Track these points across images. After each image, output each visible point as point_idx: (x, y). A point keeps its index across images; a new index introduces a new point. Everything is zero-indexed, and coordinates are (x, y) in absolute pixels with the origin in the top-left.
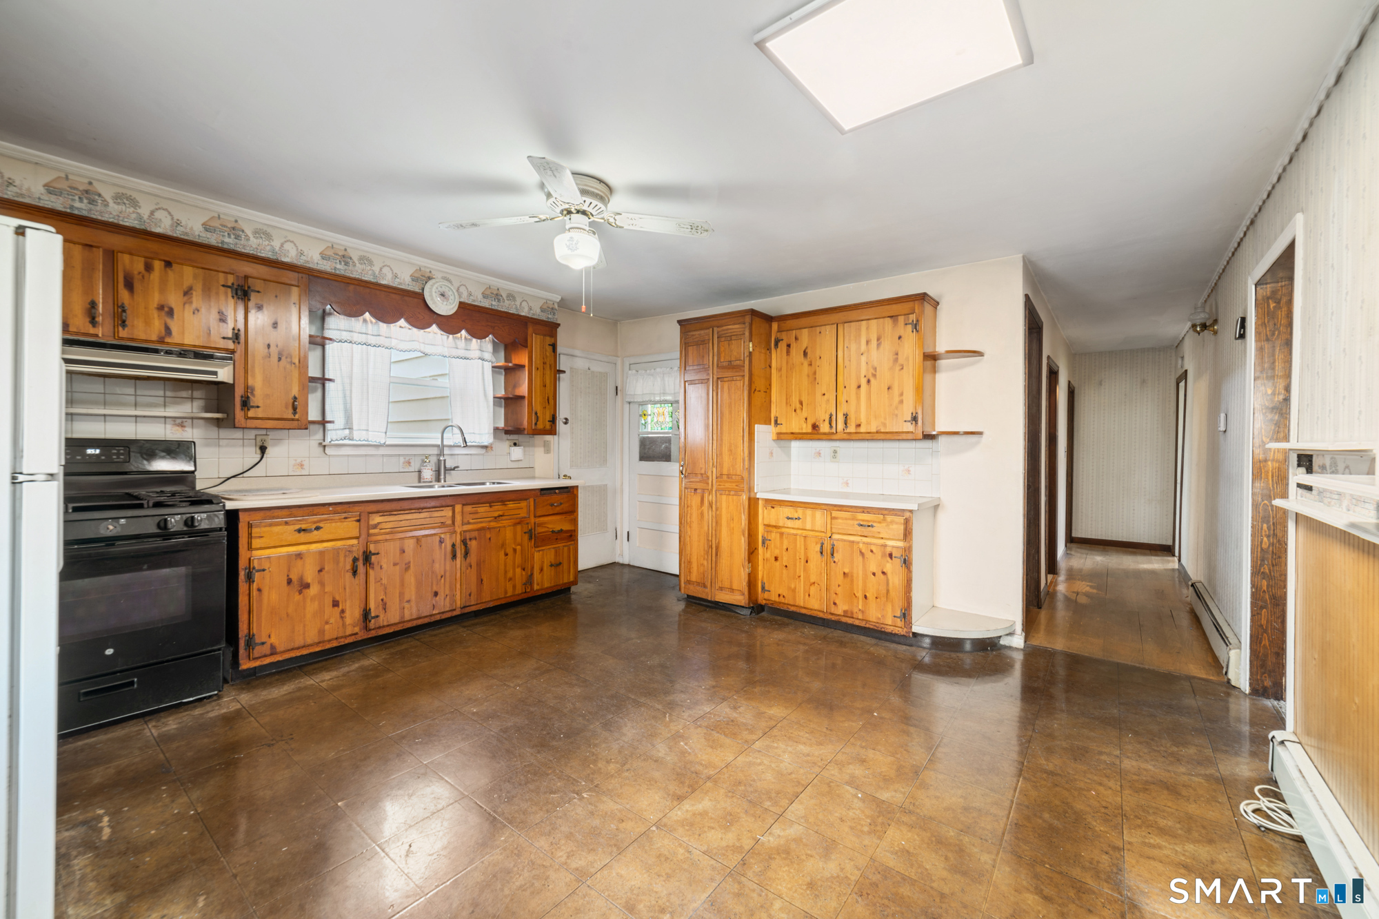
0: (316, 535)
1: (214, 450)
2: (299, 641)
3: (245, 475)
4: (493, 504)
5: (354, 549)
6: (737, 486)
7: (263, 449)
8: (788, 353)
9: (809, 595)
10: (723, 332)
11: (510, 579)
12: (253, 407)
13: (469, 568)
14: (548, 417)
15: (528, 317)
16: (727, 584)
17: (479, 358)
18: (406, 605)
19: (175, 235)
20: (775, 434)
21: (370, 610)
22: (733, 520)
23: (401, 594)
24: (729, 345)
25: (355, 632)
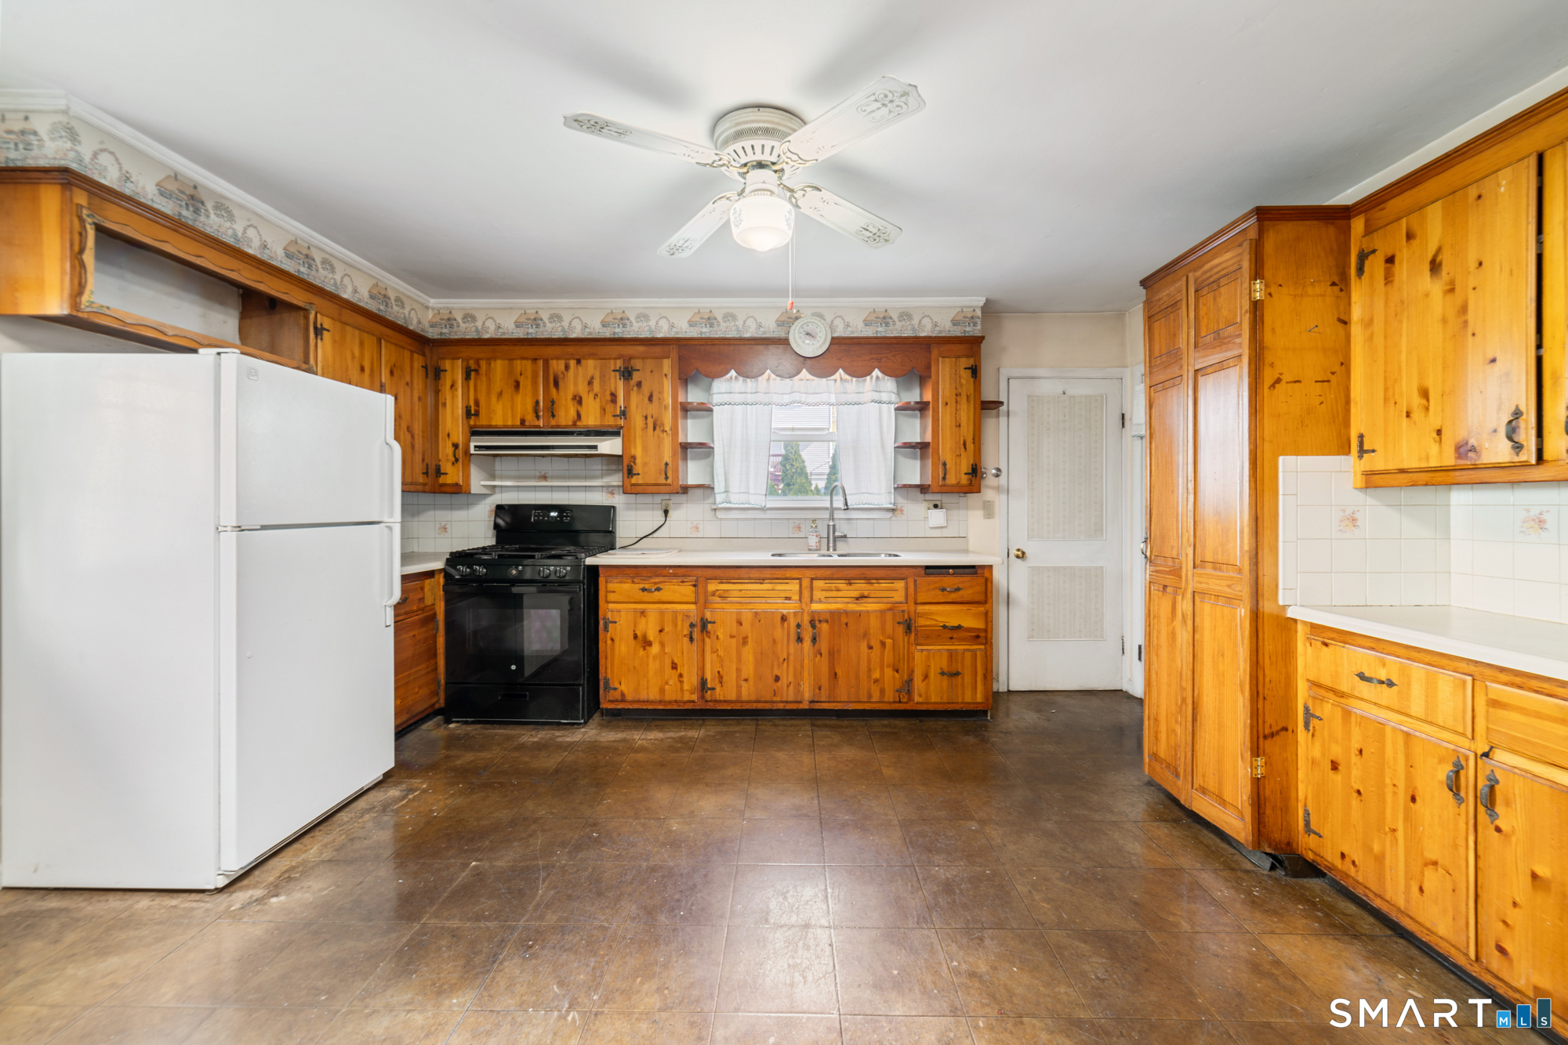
0: (657, 595)
1: (633, 513)
2: (643, 696)
3: (655, 535)
4: (853, 581)
5: (691, 614)
6: (1229, 586)
7: (666, 512)
8: (1388, 279)
9: (1421, 890)
10: (1205, 277)
11: (876, 681)
12: (635, 474)
13: (819, 656)
14: (965, 467)
15: (930, 337)
16: (1211, 785)
17: (873, 401)
18: (744, 684)
19: (584, 337)
20: (1359, 476)
21: (706, 680)
22: (1223, 655)
23: (738, 670)
24: (1215, 299)
25: (692, 699)
